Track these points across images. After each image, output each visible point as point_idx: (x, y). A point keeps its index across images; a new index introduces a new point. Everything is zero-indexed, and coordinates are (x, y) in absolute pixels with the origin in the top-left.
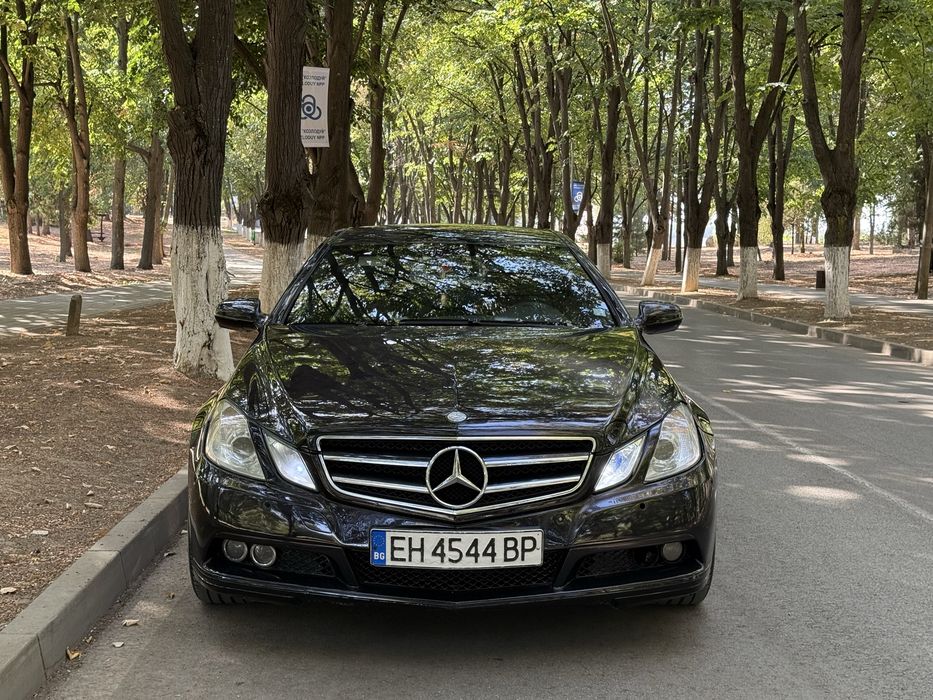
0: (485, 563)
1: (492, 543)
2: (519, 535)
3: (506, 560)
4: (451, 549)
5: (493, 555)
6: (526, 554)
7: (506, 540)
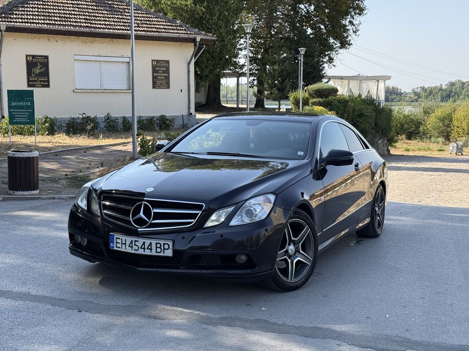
0: (147, 252)
1: (151, 244)
2: (162, 242)
3: (157, 252)
4: (135, 245)
5: (151, 249)
6: (165, 250)
7: (157, 243)
